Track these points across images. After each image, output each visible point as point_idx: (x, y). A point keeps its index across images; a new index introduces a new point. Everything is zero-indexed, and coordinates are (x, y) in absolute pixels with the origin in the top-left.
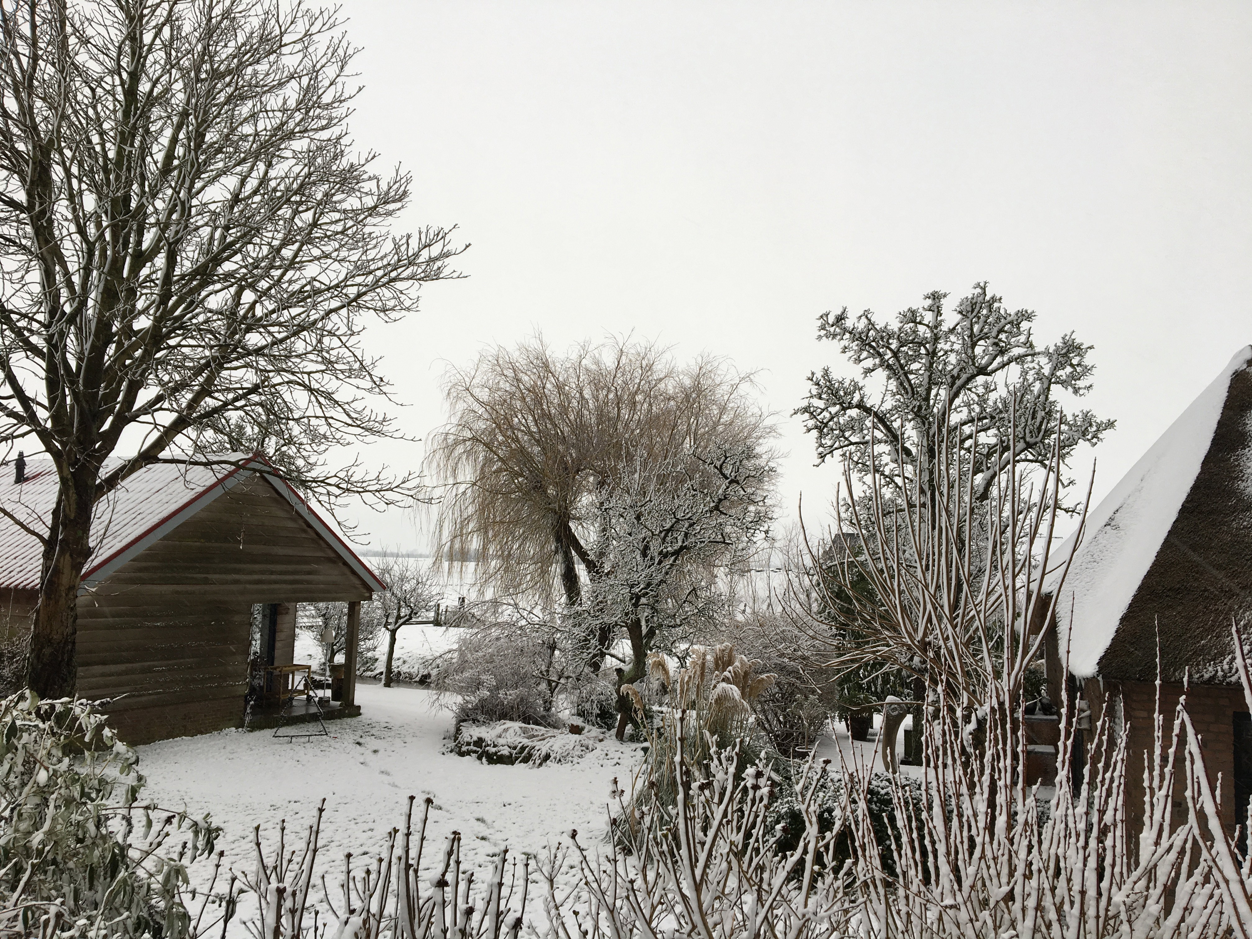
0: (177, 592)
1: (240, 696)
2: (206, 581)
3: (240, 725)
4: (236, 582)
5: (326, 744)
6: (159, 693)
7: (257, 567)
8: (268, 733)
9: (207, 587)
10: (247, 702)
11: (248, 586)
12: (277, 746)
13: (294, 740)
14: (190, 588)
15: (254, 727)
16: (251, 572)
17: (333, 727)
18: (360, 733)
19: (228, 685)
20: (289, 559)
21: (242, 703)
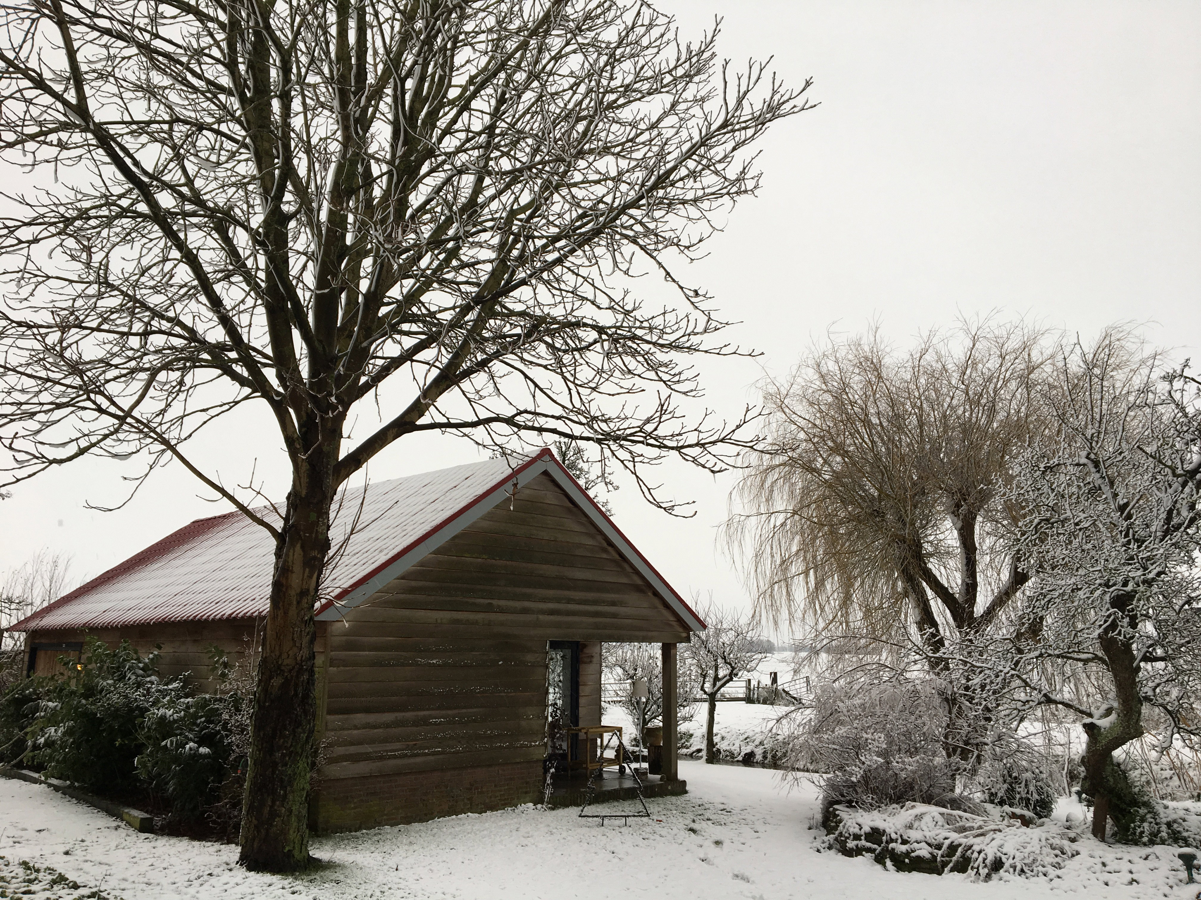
0: (457, 621)
1: (538, 761)
2: (489, 608)
3: (538, 800)
4: (525, 611)
5: (648, 829)
6: (438, 753)
7: (551, 593)
8: (573, 812)
9: (493, 616)
10: (546, 770)
11: (541, 617)
12: (585, 830)
13: (606, 821)
14: (471, 616)
15: (556, 804)
16: (544, 600)
17: (655, 806)
18: (690, 816)
19: (522, 746)
20: (589, 586)
21: (541, 771)
